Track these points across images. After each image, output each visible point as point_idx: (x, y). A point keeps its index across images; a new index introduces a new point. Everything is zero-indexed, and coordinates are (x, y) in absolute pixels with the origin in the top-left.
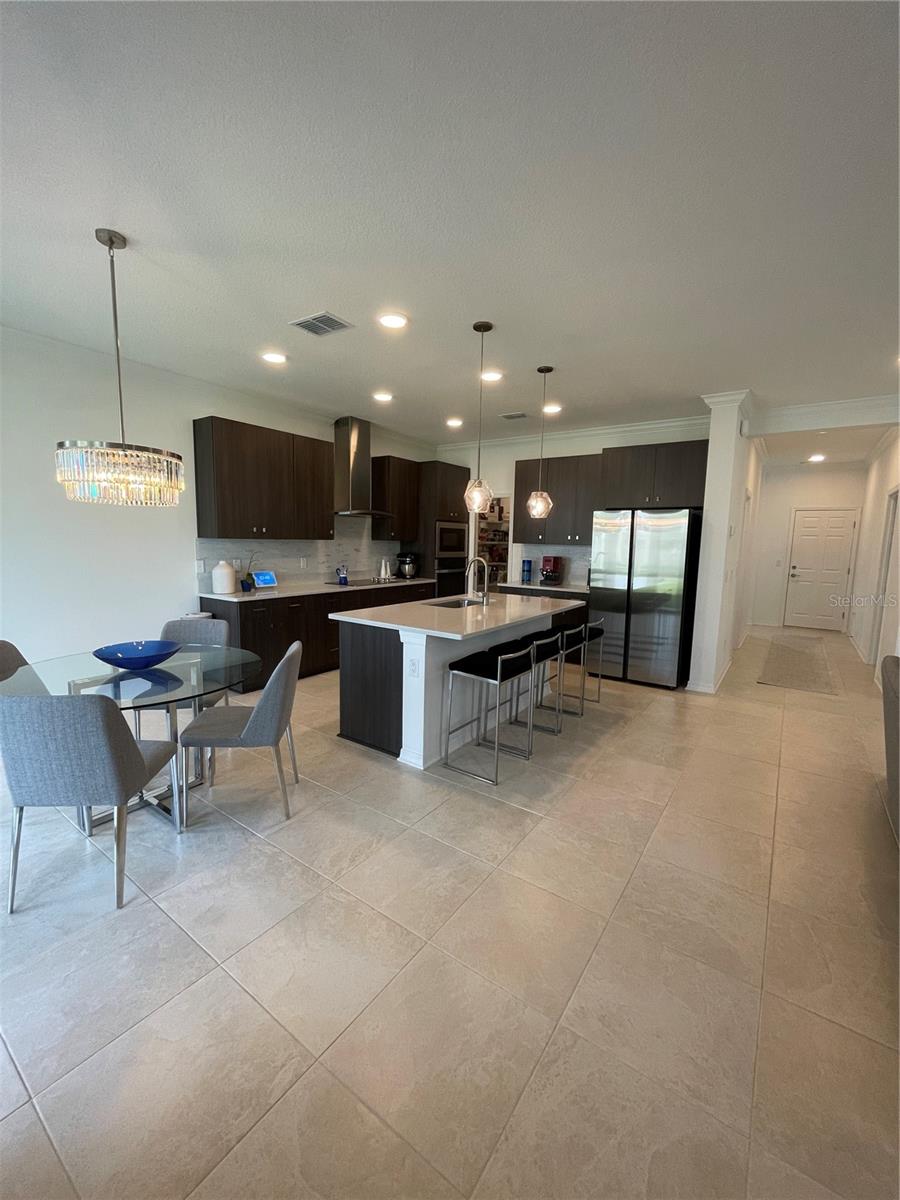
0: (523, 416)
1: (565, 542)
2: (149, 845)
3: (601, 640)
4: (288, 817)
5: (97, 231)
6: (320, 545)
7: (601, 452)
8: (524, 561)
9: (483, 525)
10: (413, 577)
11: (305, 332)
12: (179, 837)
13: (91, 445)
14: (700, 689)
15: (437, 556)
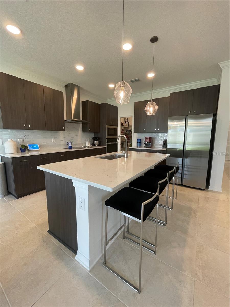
1: (154, 132)
6: (60, 134)
7: (169, 95)
8: (138, 139)
10: (98, 146)
14: (215, 190)
15: (106, 138)
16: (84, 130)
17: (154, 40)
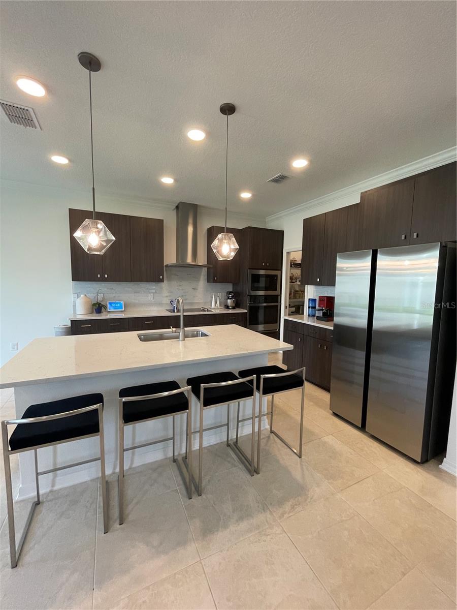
0: (284, 177)
8: (309, 300)
16: (210, 279)
17: (227, 111)
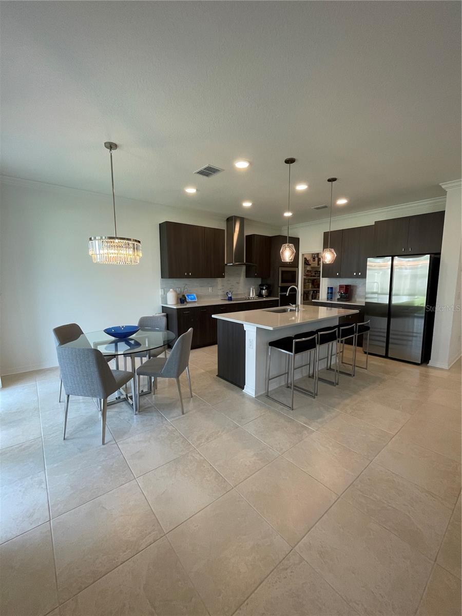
0: (326, 207)
1: (352, 277)
2: (122, 418)
3: (369, 332)
4: (183, 414)
5: (105, 143)
6: (218, 281)
7: (374, 224)
8: (328, 288)
9: (308, 268)
10: (267, 296)
11: (201, 176)
12: (135, 416)
13: (101, 238)
14: (438, 366)
15: (280, 285)
16: (248, 275)
